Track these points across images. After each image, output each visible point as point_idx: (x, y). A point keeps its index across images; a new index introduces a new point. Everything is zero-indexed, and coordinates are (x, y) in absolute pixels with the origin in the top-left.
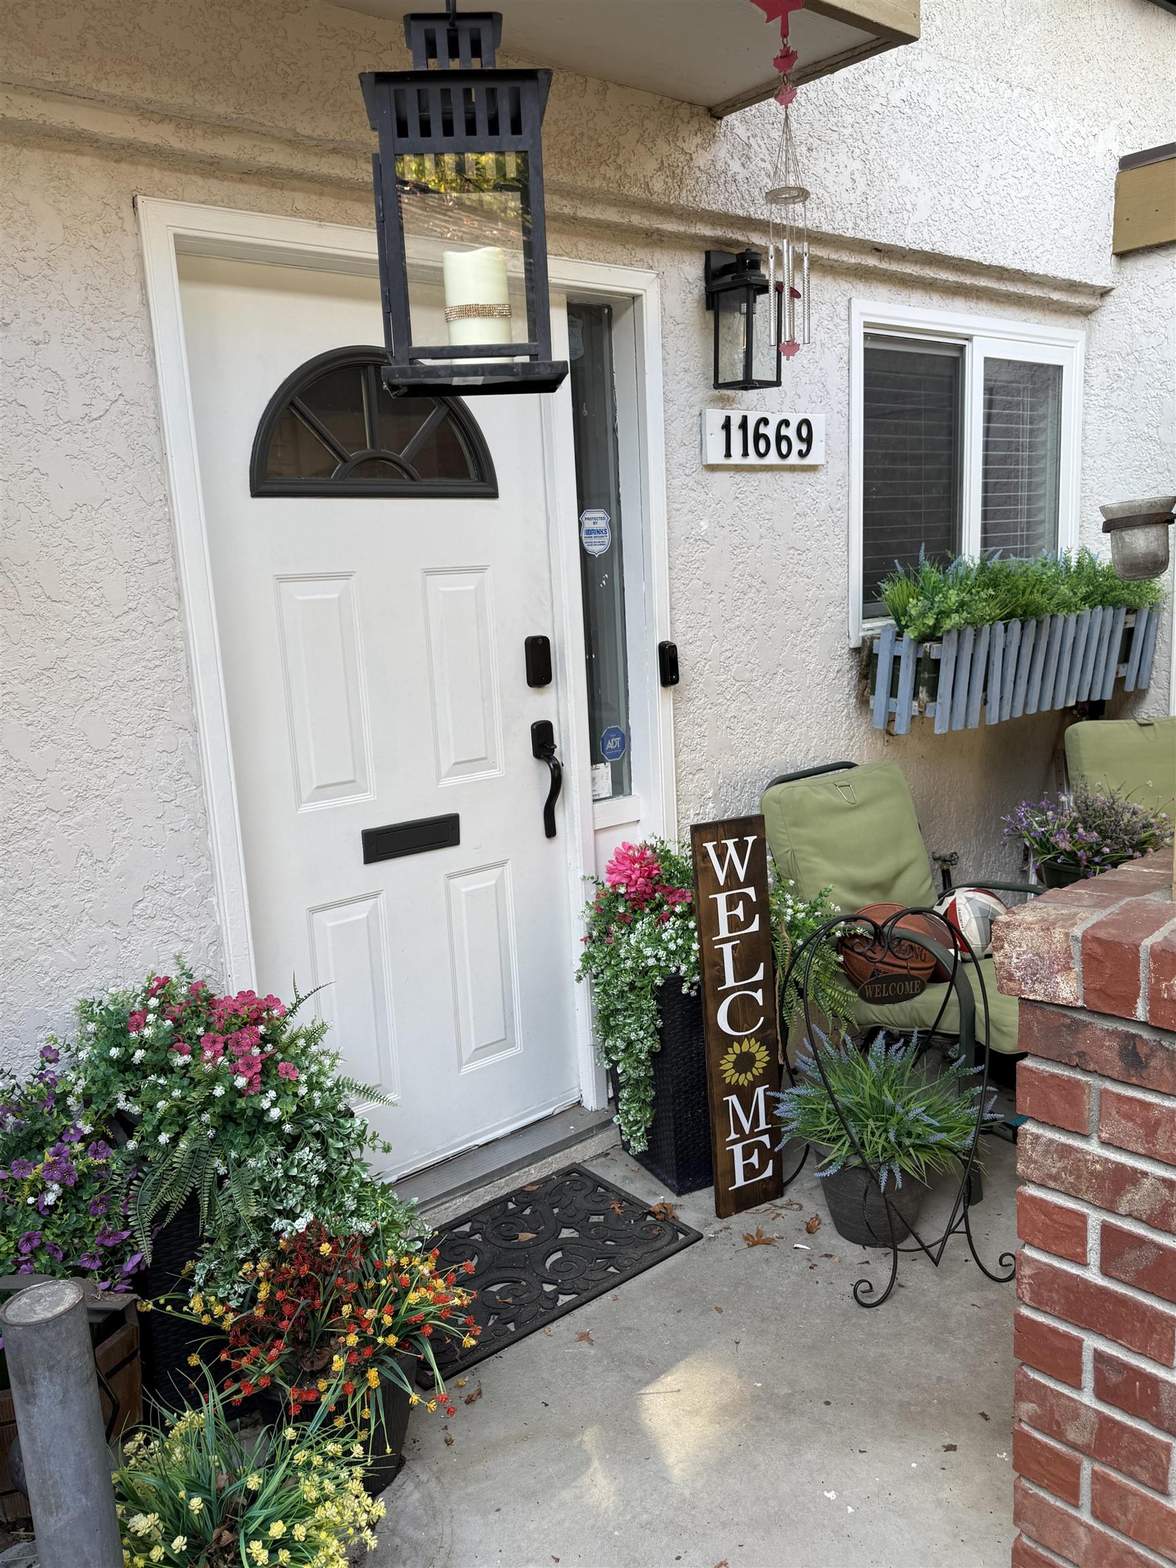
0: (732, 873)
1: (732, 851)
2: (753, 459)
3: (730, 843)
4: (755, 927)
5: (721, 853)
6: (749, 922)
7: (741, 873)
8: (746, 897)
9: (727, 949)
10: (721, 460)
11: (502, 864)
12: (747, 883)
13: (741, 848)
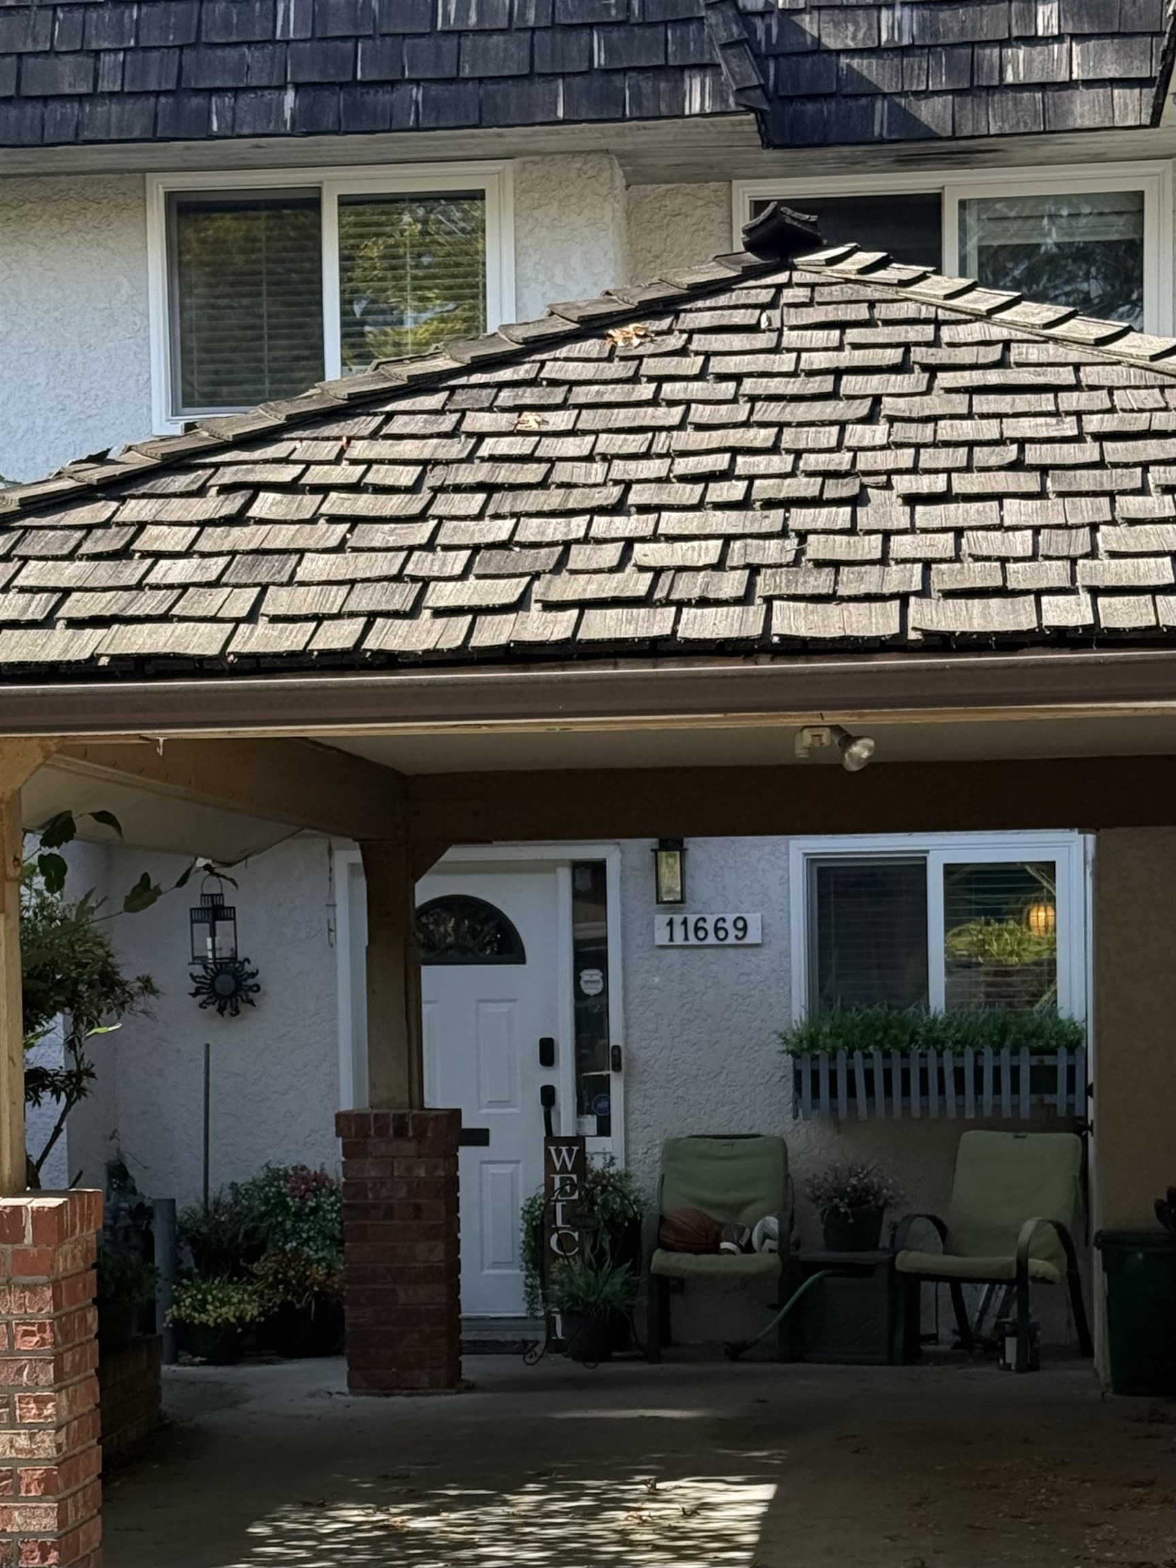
0: (564, 1164)
1: (564, 1153)
2: (693, 941)
3: (564, 1149)
4: (576, 1196)
5: (559, 1153)
6: (572, 1194)
7: (570, 1167)
8: (572, 1179)
9: (559, 1205)
10: (666, 942)
11: (518, 1162)
12: (571, 1173)
13: (570, 1152)
